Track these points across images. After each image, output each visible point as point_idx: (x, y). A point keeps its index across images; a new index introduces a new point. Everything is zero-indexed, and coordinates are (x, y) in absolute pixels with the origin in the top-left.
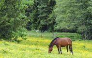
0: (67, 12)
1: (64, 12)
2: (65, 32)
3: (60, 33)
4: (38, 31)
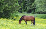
0: (43, 2)
1: (41, 2)
2: (41, 13)
3: (39, 14)
4: (26, 13)
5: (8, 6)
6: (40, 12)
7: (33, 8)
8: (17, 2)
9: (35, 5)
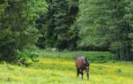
0: (95, 22)
1: (90, 22)
2: (92, 50)
3: (85, 52)
4: (55, 49)
5: (11, 33)
6: (88, 47)
7: (72, 37)
8: (34, 22)
9: (77, 30)
